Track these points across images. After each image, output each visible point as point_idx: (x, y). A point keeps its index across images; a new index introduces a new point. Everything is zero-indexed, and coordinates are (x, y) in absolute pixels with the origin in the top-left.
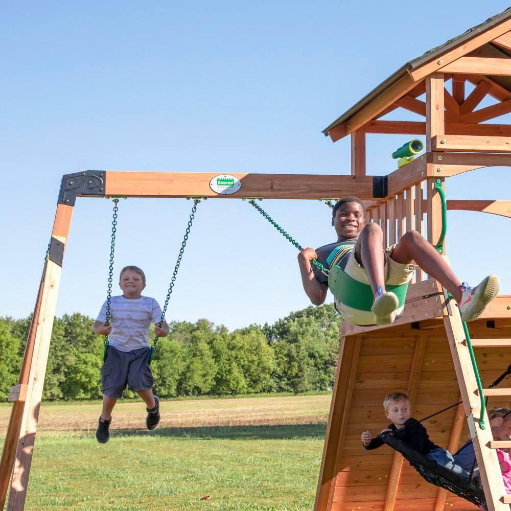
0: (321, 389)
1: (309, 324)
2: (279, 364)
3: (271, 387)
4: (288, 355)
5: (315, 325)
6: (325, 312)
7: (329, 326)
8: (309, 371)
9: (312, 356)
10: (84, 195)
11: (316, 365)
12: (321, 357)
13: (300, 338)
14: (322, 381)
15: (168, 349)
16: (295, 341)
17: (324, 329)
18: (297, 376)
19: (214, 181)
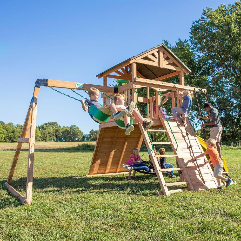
0: (51, 141)
1: (48, 126)
2: (42, 135)
3: (40, 140)
4: (44, 133)
5: (50, 127)
6: (52, 124)
7: (53, 127)
8: (48, 137)
9: (49, 133)
10: (42, 85)
11: (50, 135)
12: (51, 134)
13: (46, 129)
14: (51, 139)
15: (16, 131)
16: (45, 130)
17: (52, 127)
18: (46, 138)
19: (76, 85)
